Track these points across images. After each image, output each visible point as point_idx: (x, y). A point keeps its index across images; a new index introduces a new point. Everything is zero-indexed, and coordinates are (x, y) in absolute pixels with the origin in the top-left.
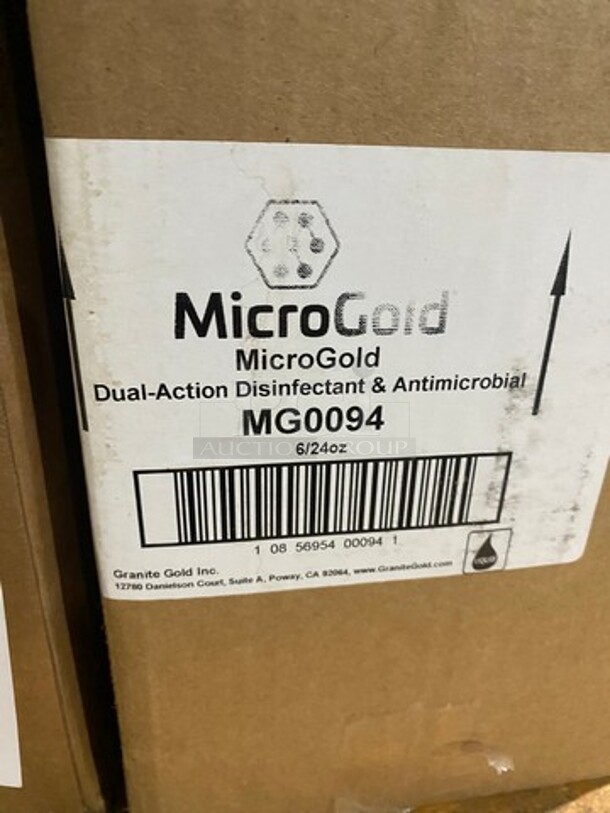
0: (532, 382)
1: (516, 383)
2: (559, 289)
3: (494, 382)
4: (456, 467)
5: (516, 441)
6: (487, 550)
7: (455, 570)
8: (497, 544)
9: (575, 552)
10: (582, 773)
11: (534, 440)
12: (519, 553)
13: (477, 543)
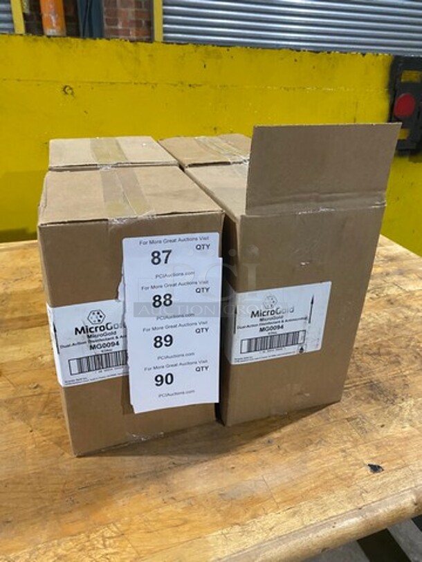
0: (308, 318)
1: (306, 318)
2: (312, 303)
3: (302, 319)
4: (296, 334)
5: (307, 328)
6: (302, 349)
7: (296, 354)
8: (304, 348)
9: (319, 348)
10: (325, 402)
11: (309, 327)
12: (309, 348)
13: (300, 347)
